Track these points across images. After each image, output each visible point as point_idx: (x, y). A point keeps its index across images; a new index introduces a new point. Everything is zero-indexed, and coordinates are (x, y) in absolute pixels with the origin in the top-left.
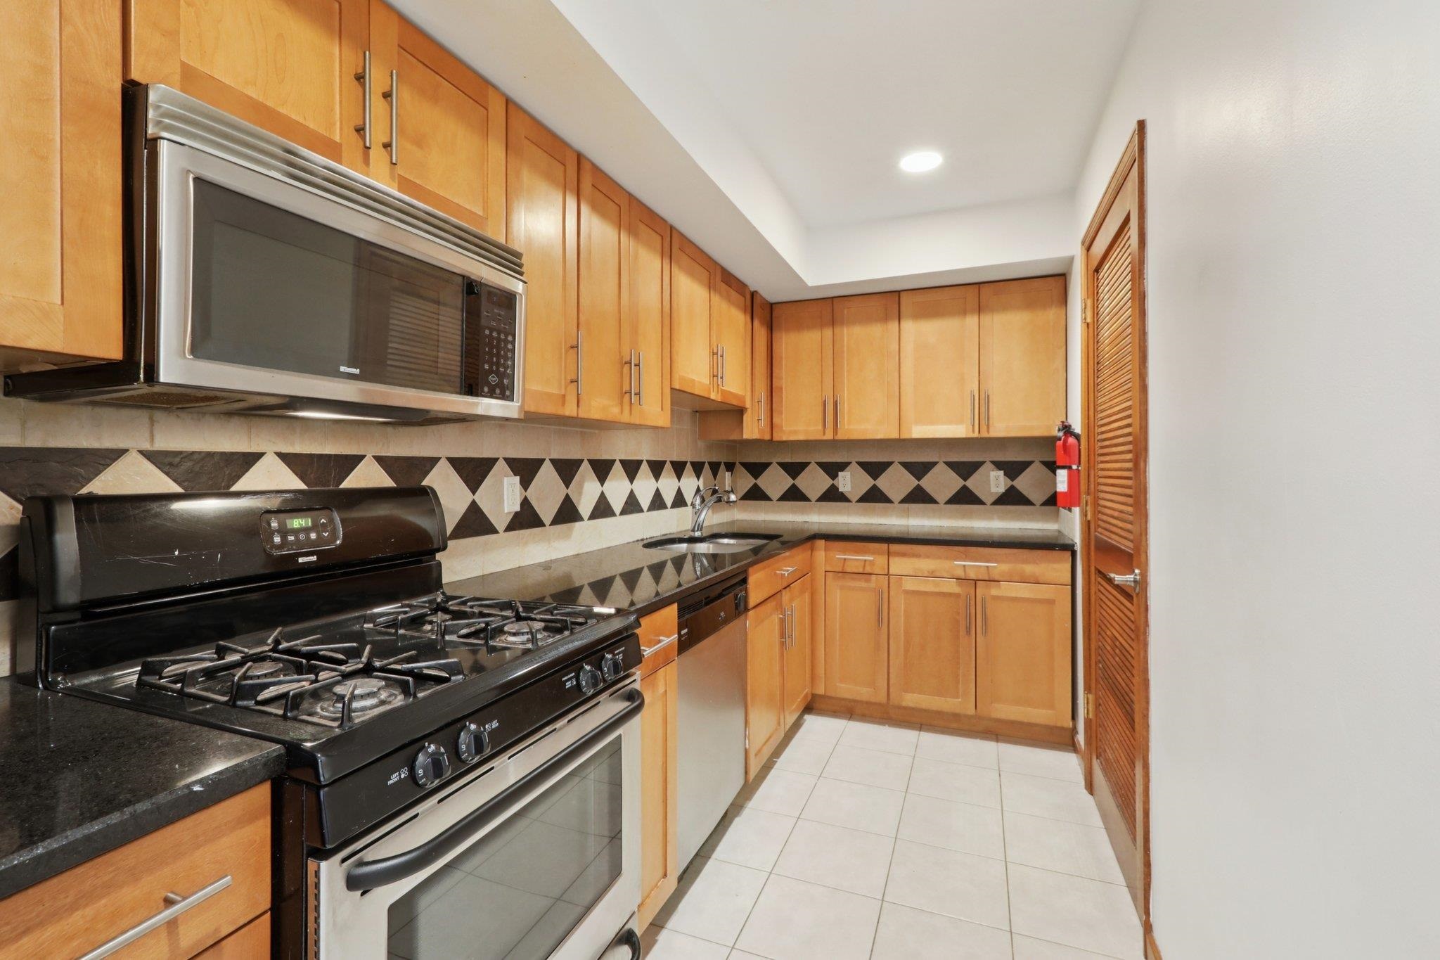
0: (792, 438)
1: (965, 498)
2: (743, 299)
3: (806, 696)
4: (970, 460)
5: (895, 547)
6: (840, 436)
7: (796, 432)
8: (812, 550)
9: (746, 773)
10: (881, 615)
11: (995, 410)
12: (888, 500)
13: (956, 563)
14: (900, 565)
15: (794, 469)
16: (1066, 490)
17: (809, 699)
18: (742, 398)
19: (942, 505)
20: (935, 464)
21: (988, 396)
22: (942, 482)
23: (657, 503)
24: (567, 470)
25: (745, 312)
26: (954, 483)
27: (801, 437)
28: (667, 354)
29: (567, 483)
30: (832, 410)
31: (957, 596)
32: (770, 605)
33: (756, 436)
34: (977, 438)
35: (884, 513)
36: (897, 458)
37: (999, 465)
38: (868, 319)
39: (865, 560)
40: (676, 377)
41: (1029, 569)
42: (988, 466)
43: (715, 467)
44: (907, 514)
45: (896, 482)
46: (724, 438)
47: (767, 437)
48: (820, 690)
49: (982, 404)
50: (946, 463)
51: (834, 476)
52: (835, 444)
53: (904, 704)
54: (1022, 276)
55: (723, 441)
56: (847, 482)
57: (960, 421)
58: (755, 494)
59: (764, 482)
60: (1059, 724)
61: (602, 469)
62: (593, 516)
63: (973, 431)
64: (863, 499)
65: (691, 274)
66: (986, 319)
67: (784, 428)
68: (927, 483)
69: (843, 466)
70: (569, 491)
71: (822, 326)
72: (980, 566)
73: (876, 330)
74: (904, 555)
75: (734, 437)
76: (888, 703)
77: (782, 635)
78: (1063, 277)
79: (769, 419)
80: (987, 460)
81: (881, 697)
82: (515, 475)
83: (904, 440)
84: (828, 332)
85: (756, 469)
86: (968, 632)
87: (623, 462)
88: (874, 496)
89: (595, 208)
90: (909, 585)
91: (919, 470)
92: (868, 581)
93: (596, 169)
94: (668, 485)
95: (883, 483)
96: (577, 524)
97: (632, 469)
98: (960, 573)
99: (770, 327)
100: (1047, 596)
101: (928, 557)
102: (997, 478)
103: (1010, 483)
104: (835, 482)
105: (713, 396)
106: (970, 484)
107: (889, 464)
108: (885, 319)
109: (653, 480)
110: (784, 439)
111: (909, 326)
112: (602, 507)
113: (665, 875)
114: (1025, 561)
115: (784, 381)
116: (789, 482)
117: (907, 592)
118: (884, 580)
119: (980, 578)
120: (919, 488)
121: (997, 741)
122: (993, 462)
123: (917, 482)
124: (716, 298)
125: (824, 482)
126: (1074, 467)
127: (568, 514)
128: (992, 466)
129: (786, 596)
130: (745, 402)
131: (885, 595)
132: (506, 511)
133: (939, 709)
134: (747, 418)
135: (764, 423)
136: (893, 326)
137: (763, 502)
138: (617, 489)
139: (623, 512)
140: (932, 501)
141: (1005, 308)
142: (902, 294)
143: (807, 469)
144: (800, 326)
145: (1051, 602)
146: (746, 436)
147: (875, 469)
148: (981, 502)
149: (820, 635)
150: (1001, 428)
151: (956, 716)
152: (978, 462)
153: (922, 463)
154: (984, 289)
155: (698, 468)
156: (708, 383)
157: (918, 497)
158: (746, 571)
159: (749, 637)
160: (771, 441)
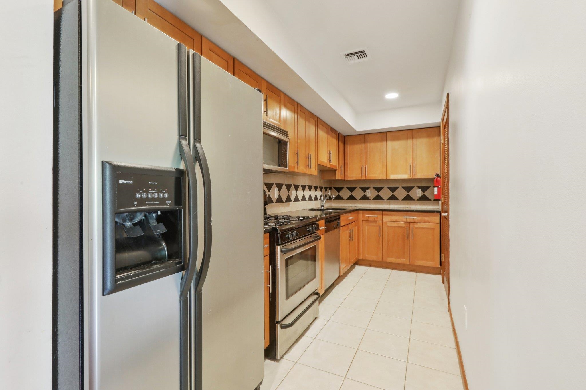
0: (351, 179)
1: (408, 198)
2: (336, 135)
3: (356, 259)
4: (410, 186)
5: (384, 213)
6: (367, 178)
7: (352, 177)
8: (358, 213)
9: (340, 273)
10: (380, 233)
11: (417, 169)
12: (383, 199)
13: (404, 217)
14: (386, 218)
15: (351, 189)
16: (437, 194)
17: (357, 259)
18: (336, 166)
19: (400, 201)
20: (398, 187)
21: (415, 165)
22: (401, 193)
23: (310, 199)
24: (288, 187)
25: (337, 140)
26: (405, 193)
27: (354, 179)
28: (316, 153)
29: (288, 191)
30: (364, 170)
31: (404, 227)
32: (346, 227)
33: (340, 178)
34: (411, 179)
35: (382, 204)
36: (386, 185)
37: (419, 188)
38: (376, 141)
39: (375, 217)
40: (319, 161)
41: (427, 219)
42: (416, 188)
43: (326, 189)
44: (389, 204)
45: (385, 193)
46: (330, 179)
47: (343, 179)
48: (361, 257)
49: (413, 168)
50: (402, 187)
51: (365, 191)
52: (365, 181)
53: (387, 261)
54: (426, 127)
55: (328, 180)
56: (369, 193)
57: (406, 173)
58: (339, 198)
59: (341, 194)
60: (436, 266)
61: (296, 187)
62: (294, 201)
63: (410, 177)
64: (375, 199)
65: (323, 130)
66: (414, 141)
67: (349, 176)
68: (396, 193)
69: (368, 188)
70: (289, 193)
71: (361, 143)
72: (411, 218)
73: (379, 144)
74: (387, 215)
75: (333, 178)
76: (382, 261)
77: (349, 237)
78: (439, 128)
79: (344, 173)
80: (416, 186)
81: (381, 260)
82: (277, 188)
83: (388, 179)
84: (363, 145)
85: (339, 190)
86: (408, 238)
87: (302, 186)
88: (378, 198)
89: (301, 116)
90: (389, 224)
91: (393, 189)
92: (376, 223)
93: (301, 106)
94: (313, 193)
95: (381, 194)
96: (291, 203)
97: (304, 187)
98: (405, 220)
99: (344, 144)
100: (432, 227)
101: (395, 215)
102: (419, 192)
103: (423, 193)
104: (365, 193)
105: (328, 166)
106: (410, 194)
107: (383, 187)
108: (382, 141)
109: (309, 191)
110: (349, 179)
111: (389, 143)
112: (297, 198)
113: (322, 288)
114: (425, 216)
115: (348, 161)
116: (350, 193)
117: (388, 226)
118: (381, 223)
119: (411, 221)
120: (393, 195)
121: (417, 272)
122: (418, 187)
123: (392, 193)
124: (329, 136)
125: (362, 193)
126: (440, 187)
127: (289, 200)
128: (417, 188)
129: (350, 226)
130: (337, 168)
131: (381, 228)
132: (276, 197)
133: (398, 263)
134: (337, 172)
135: (342, 174)
136: (384, 143)
137: (341, 200)
138: (300, 193)
139: (302, 201)
140: (397, 199)
141: (420, 137)
142: (387, 133)
143: (356, 189)
144: (354, 143)
145: (433, 229)
146: (337, 178)
147: (378, 189)
148: (414, 200)
149: (361, 241)
150: (419, 175)
151: (404, 265)
152: (413, 187)
153: (394, 187)
154: (414, 132)
155: (321, 188)
156: (327, 162)
157: (393, 198)
158: (339, 216)
159: (341, 235)
160: (344, 180)
